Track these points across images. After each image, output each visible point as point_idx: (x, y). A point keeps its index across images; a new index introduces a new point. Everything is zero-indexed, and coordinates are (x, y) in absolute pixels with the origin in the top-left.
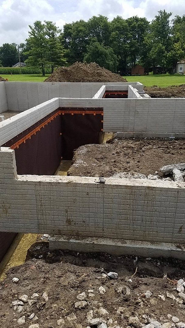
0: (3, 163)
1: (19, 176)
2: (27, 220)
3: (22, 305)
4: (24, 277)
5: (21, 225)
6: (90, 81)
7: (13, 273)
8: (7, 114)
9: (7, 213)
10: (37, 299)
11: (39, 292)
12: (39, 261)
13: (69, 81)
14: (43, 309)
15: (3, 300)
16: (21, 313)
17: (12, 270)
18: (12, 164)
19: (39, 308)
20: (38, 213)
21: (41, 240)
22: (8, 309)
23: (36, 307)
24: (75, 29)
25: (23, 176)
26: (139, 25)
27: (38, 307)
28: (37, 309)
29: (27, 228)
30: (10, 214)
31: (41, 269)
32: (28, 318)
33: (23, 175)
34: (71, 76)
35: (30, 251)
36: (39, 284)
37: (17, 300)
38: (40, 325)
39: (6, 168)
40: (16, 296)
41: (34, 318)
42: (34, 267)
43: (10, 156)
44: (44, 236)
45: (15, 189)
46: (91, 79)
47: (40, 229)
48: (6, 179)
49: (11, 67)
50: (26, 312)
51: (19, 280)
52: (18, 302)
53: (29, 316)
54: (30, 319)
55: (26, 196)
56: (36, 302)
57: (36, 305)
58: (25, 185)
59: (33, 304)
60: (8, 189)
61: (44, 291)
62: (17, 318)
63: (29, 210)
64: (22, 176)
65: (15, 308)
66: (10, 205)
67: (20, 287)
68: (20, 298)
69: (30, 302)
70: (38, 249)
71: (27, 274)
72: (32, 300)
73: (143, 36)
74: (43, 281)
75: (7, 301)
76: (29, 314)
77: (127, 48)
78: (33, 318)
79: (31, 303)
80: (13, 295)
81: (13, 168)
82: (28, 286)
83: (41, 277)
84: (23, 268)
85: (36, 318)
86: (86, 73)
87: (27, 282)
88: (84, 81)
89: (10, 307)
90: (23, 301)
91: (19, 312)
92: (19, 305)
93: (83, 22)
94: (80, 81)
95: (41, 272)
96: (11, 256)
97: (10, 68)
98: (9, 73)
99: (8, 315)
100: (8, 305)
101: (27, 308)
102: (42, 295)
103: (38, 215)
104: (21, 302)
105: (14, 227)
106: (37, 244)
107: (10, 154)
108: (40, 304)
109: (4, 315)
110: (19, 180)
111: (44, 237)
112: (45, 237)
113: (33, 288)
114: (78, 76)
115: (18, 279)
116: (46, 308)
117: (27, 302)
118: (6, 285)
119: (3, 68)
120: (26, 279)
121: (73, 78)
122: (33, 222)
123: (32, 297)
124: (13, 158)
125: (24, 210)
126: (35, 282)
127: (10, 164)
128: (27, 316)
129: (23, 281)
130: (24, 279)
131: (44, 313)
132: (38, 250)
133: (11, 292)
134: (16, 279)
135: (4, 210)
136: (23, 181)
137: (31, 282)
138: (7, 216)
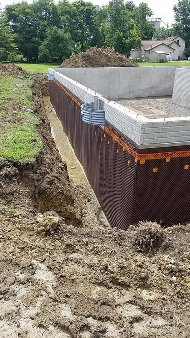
6: (114, 66)
13: (93, 66)
24: (21, 11)
26: (87, 9)
34: (94, 61)
46: (115, 64)
73: (93, 21)
77: (80, 34)
86: (109, 58)
88: (108, 66)
93: (26, 3)
94: (104, 67)
114: (100, 62)
121: (97, 63)
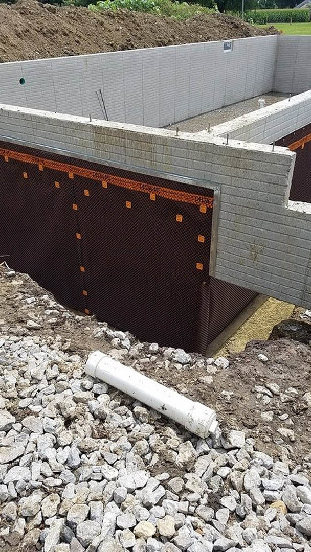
0: (270, 174)
1: (291, 203)
2: (286, 279)
3: (269, 396)
4: (277, 359)
5: (273, 285)
7: (258, 349)
8: (269, 97)
9: (254, 260)
10: (295, 397)
11: (299, 389)
12: (302, 346)
14: (302, 415)
15: (242, 378)
16: (267, 406)
17: (256, 344)
18: (287, 177)
19: (297, 410)
20: (308, 274)
21: (301, 318)
22: (248, 392)
23: (292, 407)
25: (298, 204)
27: (295, 408)
28: (293, 410)
29: (281, 292)
30: (260, 263)
31: (305, 358)
32: (277, 417)
33: (298, 202)
35: (279, 328)
36: (299, 378)
37: (262, 386)
38: (296, 434)
39: (274, 184)
40: (261, 380)
41: (287, 420)
42: (293, 351)
43: (287, 162)
44: (306, 313)
45: (280, 224)
47: (304, 300)
48: (268, 204)
49: (292, 7)
50: (274, 408)
51: (269, 360)
52: (264, 389)
53: (279, 414)
54: (281, 420)
55: (295, 239)
56: (292, 401)
57: (292, 405)
58: (299, 220)
59: (287, 402)
60: (267, 221)
61: (307, 391)
62: (260, 410)
63: (294, 263)
64: (296, 202)
65: (259, 396)
66: (263, 249)
67: (269, 371)
68: (268, 386)
69: (283, 397)
70: (292, 329)
71: (281, 356)
72: (287, 396)
74: (308, 376)
75: (247, 381)
76: (280, 412)
78: (285, 420)
79: (285, 398)
80: (257, 377)
81: (287, 186)
82: (282, 373)
83: (305, 369)
84: (275, 346)
85: (291, 422)
87: (279, 367)
89: (251, 391)
90: (272, 392)
91: (265, 403)
92: (265, 394)
95: (305, 362)
96: (239, 329)
97: (290, 9)
98: (287, 21)
99: (247, 401)
100: (248, 388)
101: (277, 403)
102: (303, 395)
103: (308, 276)
104: (268, 391)
105: (261, 283)
106: (291, 322)
107: (288, 158)
108: (299, 405)
109: (242, 399)
110: (291, 209)
111: (305, 315)
112: (308, 316)
113: (289, 379)
115: (267, 359)
116: (308, 415)
117: (278, 395)
118: (248, 360)
119: (277, 10)
120: (280, 363)
122: (296, 285)
123: (286, 391)
124: (290, 167)
125: (286, 262)
126: (293, 372)
127: (282, 177)
128: (277, 413)
129: (274, 364)
130: (276, 362)
131: (303, 420)
132: (293, 331)
133: (255, 372)
134: (263, 357)
135: (252, 255)
136: (297, 212)
137: (286, 369)
138: (255, 264)
